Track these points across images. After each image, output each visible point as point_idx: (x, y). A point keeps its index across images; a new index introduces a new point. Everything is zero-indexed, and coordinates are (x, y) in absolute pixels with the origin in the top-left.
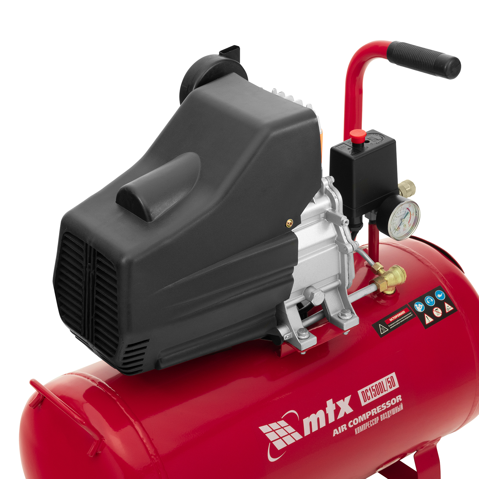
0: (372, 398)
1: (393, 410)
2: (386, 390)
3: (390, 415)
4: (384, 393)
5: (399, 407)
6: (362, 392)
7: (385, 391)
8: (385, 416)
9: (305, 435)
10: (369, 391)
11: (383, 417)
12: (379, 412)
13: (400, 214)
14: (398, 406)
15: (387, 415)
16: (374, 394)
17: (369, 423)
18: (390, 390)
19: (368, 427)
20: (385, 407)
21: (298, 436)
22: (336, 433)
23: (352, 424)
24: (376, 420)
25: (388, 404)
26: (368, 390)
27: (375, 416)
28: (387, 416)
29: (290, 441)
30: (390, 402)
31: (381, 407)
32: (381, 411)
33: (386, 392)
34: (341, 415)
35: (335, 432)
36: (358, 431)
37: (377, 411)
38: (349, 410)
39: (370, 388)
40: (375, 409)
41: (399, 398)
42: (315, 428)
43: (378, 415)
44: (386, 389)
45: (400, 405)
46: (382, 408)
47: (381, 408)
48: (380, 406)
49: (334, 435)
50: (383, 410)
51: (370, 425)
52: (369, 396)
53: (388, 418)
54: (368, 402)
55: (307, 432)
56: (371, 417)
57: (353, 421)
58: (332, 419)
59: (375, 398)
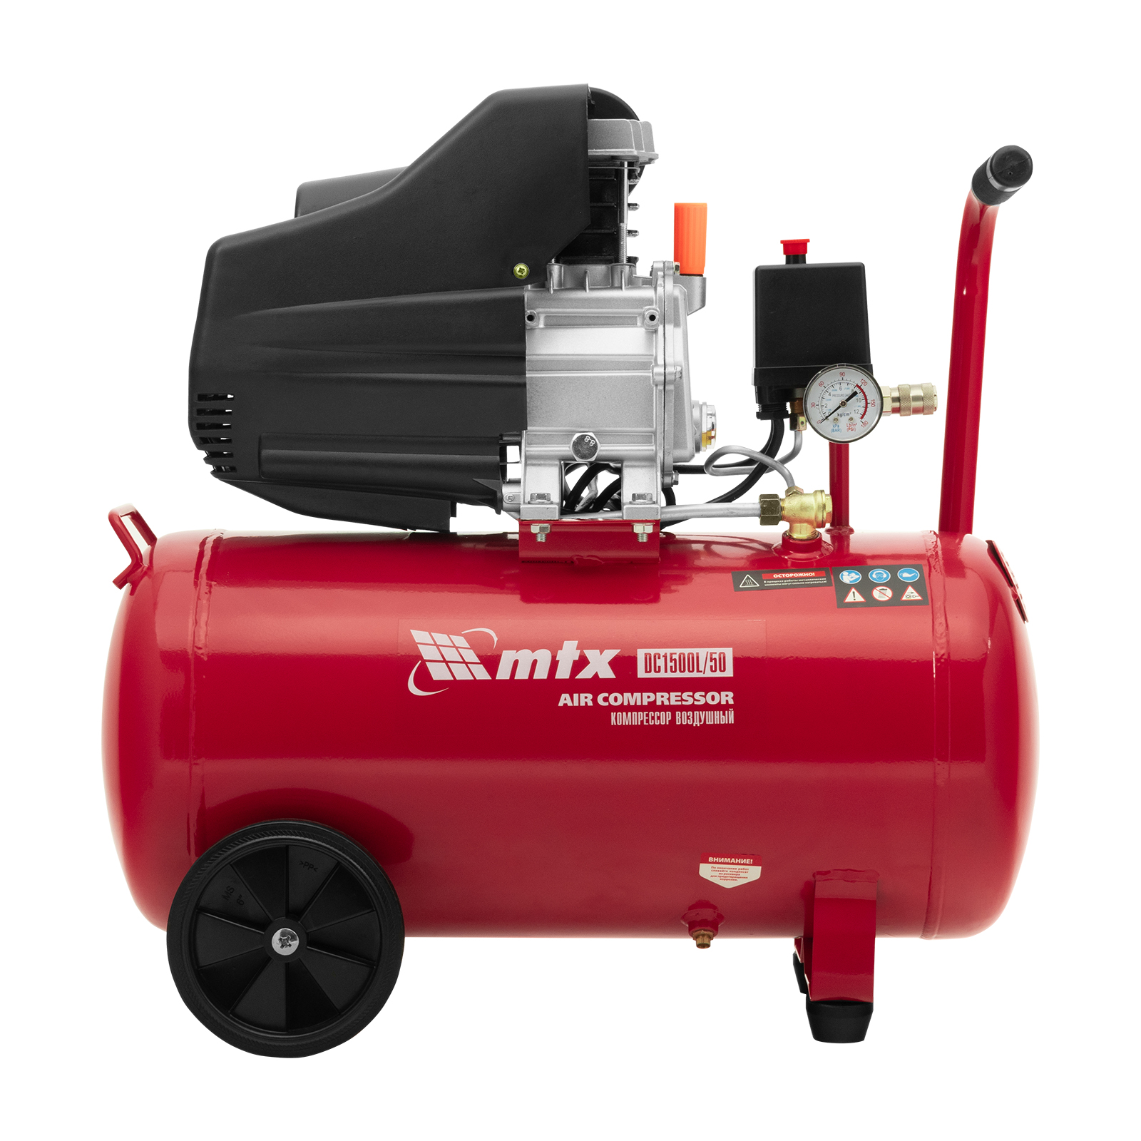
0: (666, 672)
1: (709, 714)
2: (701, 672)
3: (700, 721)
4: (695, 675)
5: (724, 714)
6: (646, 654)
7: (698, 671)
8: (688, 718)
9: (498, 677)
10: (663, 659)
11: (682, 719)
12: (673, 703)
13: (839, 392)
14: (721, 712)
15: (693, 717)
16: (671, 667)
17: (647, 715)
18: (709, 674)
19: (642, 722)
20: (690, 701)
21: (481, 674)
22: (565, 702)
23: (606, 699)
24: (665, 718)
25: (700, 698)
26: (661, 656)
27: (663, 708)
28: (693, 722)
29: (462, 674)
30: (705, 697)
31: (681, 696)
32: (679, 703)
33: (700, 675)
34: (586, 674)
35: (565, 699)
36: (617, 719)
37: (669, 699)
38: (607, 673)
39: (666, 654)
40: (666, 695)
41: (727, 697)
42: (522, 674)
43: (673, 709)
44: (701, 668)
45: (726, 712)
46: (682, 700)
47: (679, 698)
48: (679, 694)
49: (561, 704)
50: (684, 703)
51: (648, 721)
52: (659, 667)
53: (694, 725)
54: (653, 675)
55: (503, 673)
56: (652, 707)
57: (609, 695)
58: (563, 673)
59: (670, 675)
